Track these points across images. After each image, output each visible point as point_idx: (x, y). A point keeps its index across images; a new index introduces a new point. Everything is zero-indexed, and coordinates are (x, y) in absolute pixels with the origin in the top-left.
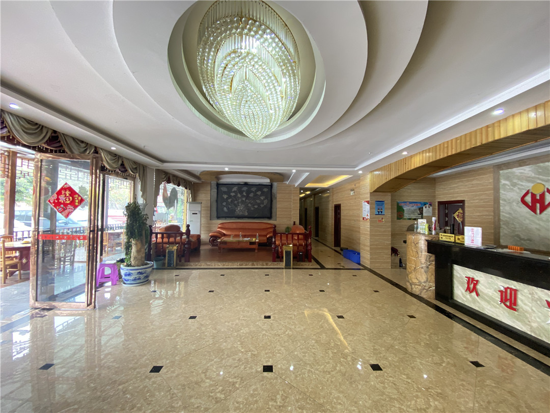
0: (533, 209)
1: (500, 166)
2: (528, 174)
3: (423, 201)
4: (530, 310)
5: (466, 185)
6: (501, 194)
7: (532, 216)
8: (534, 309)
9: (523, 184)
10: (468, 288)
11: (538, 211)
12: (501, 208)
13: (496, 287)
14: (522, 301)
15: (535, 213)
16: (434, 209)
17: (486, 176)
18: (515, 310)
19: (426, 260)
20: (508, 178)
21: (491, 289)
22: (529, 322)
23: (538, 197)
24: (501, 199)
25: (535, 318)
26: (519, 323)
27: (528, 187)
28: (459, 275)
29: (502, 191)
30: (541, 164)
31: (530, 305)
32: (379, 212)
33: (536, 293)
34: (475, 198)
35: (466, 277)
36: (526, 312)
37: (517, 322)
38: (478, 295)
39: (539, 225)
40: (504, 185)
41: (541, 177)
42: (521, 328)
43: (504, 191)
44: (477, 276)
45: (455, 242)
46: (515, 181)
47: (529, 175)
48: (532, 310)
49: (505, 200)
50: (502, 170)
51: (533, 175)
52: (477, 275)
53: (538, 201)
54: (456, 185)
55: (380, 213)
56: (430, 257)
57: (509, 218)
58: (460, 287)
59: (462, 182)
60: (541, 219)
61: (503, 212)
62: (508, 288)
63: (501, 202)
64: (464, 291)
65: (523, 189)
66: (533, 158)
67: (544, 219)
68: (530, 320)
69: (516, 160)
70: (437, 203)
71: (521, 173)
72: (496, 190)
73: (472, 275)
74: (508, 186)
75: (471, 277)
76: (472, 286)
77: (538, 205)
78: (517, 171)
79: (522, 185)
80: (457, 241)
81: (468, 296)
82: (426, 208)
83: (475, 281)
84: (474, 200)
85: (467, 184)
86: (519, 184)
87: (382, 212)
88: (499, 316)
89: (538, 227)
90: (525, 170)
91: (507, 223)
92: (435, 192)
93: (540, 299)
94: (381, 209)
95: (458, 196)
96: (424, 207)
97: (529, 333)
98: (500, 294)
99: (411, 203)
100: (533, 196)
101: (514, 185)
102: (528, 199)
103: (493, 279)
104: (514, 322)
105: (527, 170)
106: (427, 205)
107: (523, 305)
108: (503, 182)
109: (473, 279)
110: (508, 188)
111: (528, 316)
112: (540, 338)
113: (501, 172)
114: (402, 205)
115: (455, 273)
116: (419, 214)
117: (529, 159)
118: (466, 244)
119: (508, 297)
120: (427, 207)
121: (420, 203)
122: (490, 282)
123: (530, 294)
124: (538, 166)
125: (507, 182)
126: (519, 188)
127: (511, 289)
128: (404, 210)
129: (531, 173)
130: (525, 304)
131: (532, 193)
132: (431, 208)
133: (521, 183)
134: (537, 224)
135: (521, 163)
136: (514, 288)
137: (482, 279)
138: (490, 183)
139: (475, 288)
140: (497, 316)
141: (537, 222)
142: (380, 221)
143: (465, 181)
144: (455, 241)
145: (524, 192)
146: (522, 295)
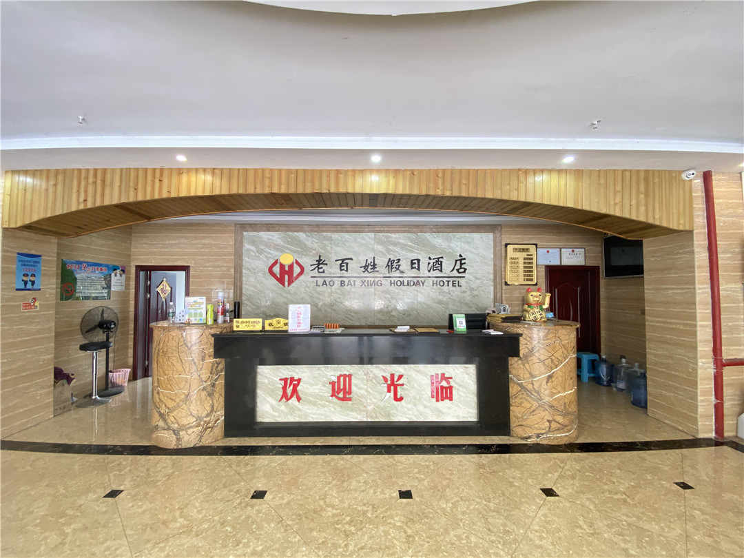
0: (281, 281)
1: (244, 226)
2: (277, 241)
3: (111, 263)
4: (366, 393)
5: (193, 244)
6: (244, 262)
7: (280, 288)
8: (369, 390)
9: (271, 252)
10: (285, 395)
11: (286, 284)
12: (244, 279)
13: (325, 379)
14: (356, 385)
15: (284, 285)
16: (128, 279)
17: (225, 235)
18: (350, 399)
19: (211, 373)
20: (253, 243)
21: (317, 385)
22: (365, 407)
23: (287, 269)
24: (244, 267)
25: (371, 400)
26: (354, 414)
27: (276, 256)
28: (266, 381)
29: (245, 258)
30: (290, 233)
31: (365, 387)
32: (26, 283)
33: (371, 371)
34: (207, 265)
35: (280, 380)
36: (362, 396)
37: (351, 413)
38: (299, 399)
39: (287, 298)
40: (248, 250)
41: (289, 246)
42: (356, 418)
43: (249, 258)
44: (297, 373)
45: (263, 330)
46: (263, 247)
47: (278, 243)
48: (367, 391)
49: (248, 269)
50: (246, 231)
51: (282, 243)
52: (297, 371)
53: (287, 273)
54: (173, 242)
55: (29, 286)
56: (218, 364)
57: (253, 291)
58: (270, 399)
59: (185, 238)
60: (289, 292)
61: (246, 284)
62: (341, 376)
63: (244, 271)
64: (274, 403)
65: (270, 258)
66: (283, 225)
67: (292, 292)
68: (365, 404)
69: (264, 222)
70: (134, 268)
71: (269, 239)
72: (238, 255)
73: (290, 373)
74: (254, 252)
75: (289, 377)
76: (289, 390)
77: (286, 277)
78: (264, 235)
79: (270, 254)
80: (268, 328)
81: (283, 408)
82: (116, 276)
83: (295, 380)
84: (206, 267)
85: (194, 242)
86: (266, 252)
87: (33, 283)
88: (328, 417)
89: (285, 300)
90: (273, 236)
91: (250, 298)
92: (129, 249)
93: (375, 377)
94: (33, 275)
95: (177, 260)
96: (113, 275)
97: (365, 420)
98: (331, 388)
99: (90, 264)
100: (282, 266)
101: (261, 252)
102: (276, 269)
103: (321, 370)
104: (348, 415)
105: (275, 237)
106: (118, 271)
107: (358, 391)
108: (247, 246)
109: (292, 379)
110: (254, 254)
111: (364, 400)
112: (377, 420)
113: (245, 233)
114: (73, 267)
115: (260, 379)
116: (103, 288)
117: (278, 224)
118: (290, 331)
119: (342, 387)
120: (118, 275)
121: (107, 266)
122: (316, 375)
123: (365, 374)
124: (287, 235)
125: (253, 248)
126: (266, 257)
127: (345, 376)
128: (76, 279)
129: (279, 240)
130: (360, 388)
131: (281, 264)
132: (124, 276)
133: (269, 251)
134: (284, 297)
135: (270, 227)
136: (348, 373)
137: (305, 374)
138: (230, 245)
139: (295, 391)
140: (326, 416)
141: (285, 295)
142: (27, 306)
143: (190, 237)
144: (263, 327)
145: (272, 261)
146: (357, 378)
